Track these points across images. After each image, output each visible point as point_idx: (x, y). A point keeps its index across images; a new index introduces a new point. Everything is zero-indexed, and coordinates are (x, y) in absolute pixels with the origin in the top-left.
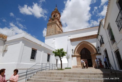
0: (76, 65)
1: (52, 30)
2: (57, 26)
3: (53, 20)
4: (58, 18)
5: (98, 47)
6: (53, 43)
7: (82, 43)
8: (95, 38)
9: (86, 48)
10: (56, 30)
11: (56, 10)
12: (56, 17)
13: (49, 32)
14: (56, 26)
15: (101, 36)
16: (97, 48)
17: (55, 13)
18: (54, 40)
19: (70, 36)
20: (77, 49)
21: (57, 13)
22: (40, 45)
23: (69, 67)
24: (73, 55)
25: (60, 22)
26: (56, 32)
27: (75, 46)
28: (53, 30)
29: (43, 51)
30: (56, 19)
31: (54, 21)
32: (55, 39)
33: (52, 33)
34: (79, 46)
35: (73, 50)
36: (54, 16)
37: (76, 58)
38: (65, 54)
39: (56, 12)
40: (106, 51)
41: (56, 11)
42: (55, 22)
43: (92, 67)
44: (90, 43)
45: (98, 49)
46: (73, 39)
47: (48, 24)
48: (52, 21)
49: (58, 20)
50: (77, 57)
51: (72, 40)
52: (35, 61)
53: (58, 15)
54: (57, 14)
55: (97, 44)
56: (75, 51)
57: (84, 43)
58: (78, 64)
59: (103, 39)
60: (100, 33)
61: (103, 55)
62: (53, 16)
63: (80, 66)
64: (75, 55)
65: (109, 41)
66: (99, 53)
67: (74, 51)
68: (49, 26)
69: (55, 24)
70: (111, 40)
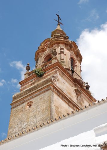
3: (40, 76)
17: (51, 45)
47: (15, 98)
69: (48, 89)
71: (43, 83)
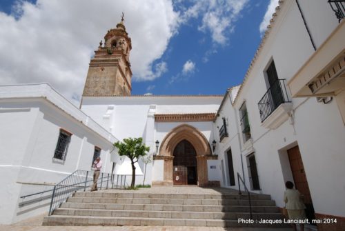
0: (161, 179)
1: (103, 79)
2: (119, 73)
3: (110, 53)
4: (125, 53)
5: (214, 142)
6: (108, 118)
7: (182, 129)
8: (210, 120)
9: (188, 140)
10: (115, 83)
11: (120, 28)
12: (120, 49)
13: (94, 85)
14: (116, 73)
15: (224, 121)
16: (211, 143)
17: (118, 35)
18: (109, 112)
19: (154, 108)
20: (168, 140)
21: (123, 36)
22: (81, 122)
23: (146, 184)
24: (158, 154)
25: (128, 64)
26: (114, 87)
27: (165, 134)
28: (105, 82)
29: (85, 138)
30: (119, 52)
31: (111, 58)
32: (112, 108)
33: (103, 88)
34: (174, 134)
35: (157, 142)
36: (114, 43)
37: (162, 162)
38: (146, 152)
39: (120, 32)
40: (229, 153)
41: (121, 30)
42: (117, 60)
43: (196, 184)
44: (199, 130)
45: (213, 146)
46: (162, 115)
47: (93, 61)
48: (105, 56)
49: (124, 56)
50: (165, 161)
51: (159, 118)
52: (63, 164)
53: (125, 42)
54: (122, 40)
55: (212, 135)
56: (162, 145)
57: (186, 128)
58: (165, 178)
59: (227, 127)
60: (222, 112)
61: (222, 161)
62: (110, 41)
63: (170, 181)
64: (162, 155)
65: (239, 134)
66: (213, 154)
67: (160, 145)
68: (95, 68)
69: (115, 65)
70: (244, 132)
71: (113, 60)
